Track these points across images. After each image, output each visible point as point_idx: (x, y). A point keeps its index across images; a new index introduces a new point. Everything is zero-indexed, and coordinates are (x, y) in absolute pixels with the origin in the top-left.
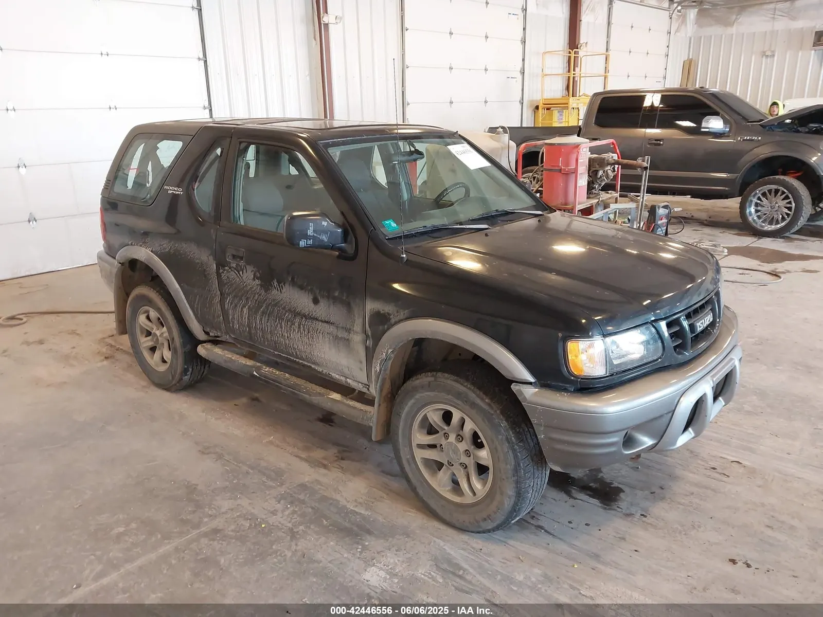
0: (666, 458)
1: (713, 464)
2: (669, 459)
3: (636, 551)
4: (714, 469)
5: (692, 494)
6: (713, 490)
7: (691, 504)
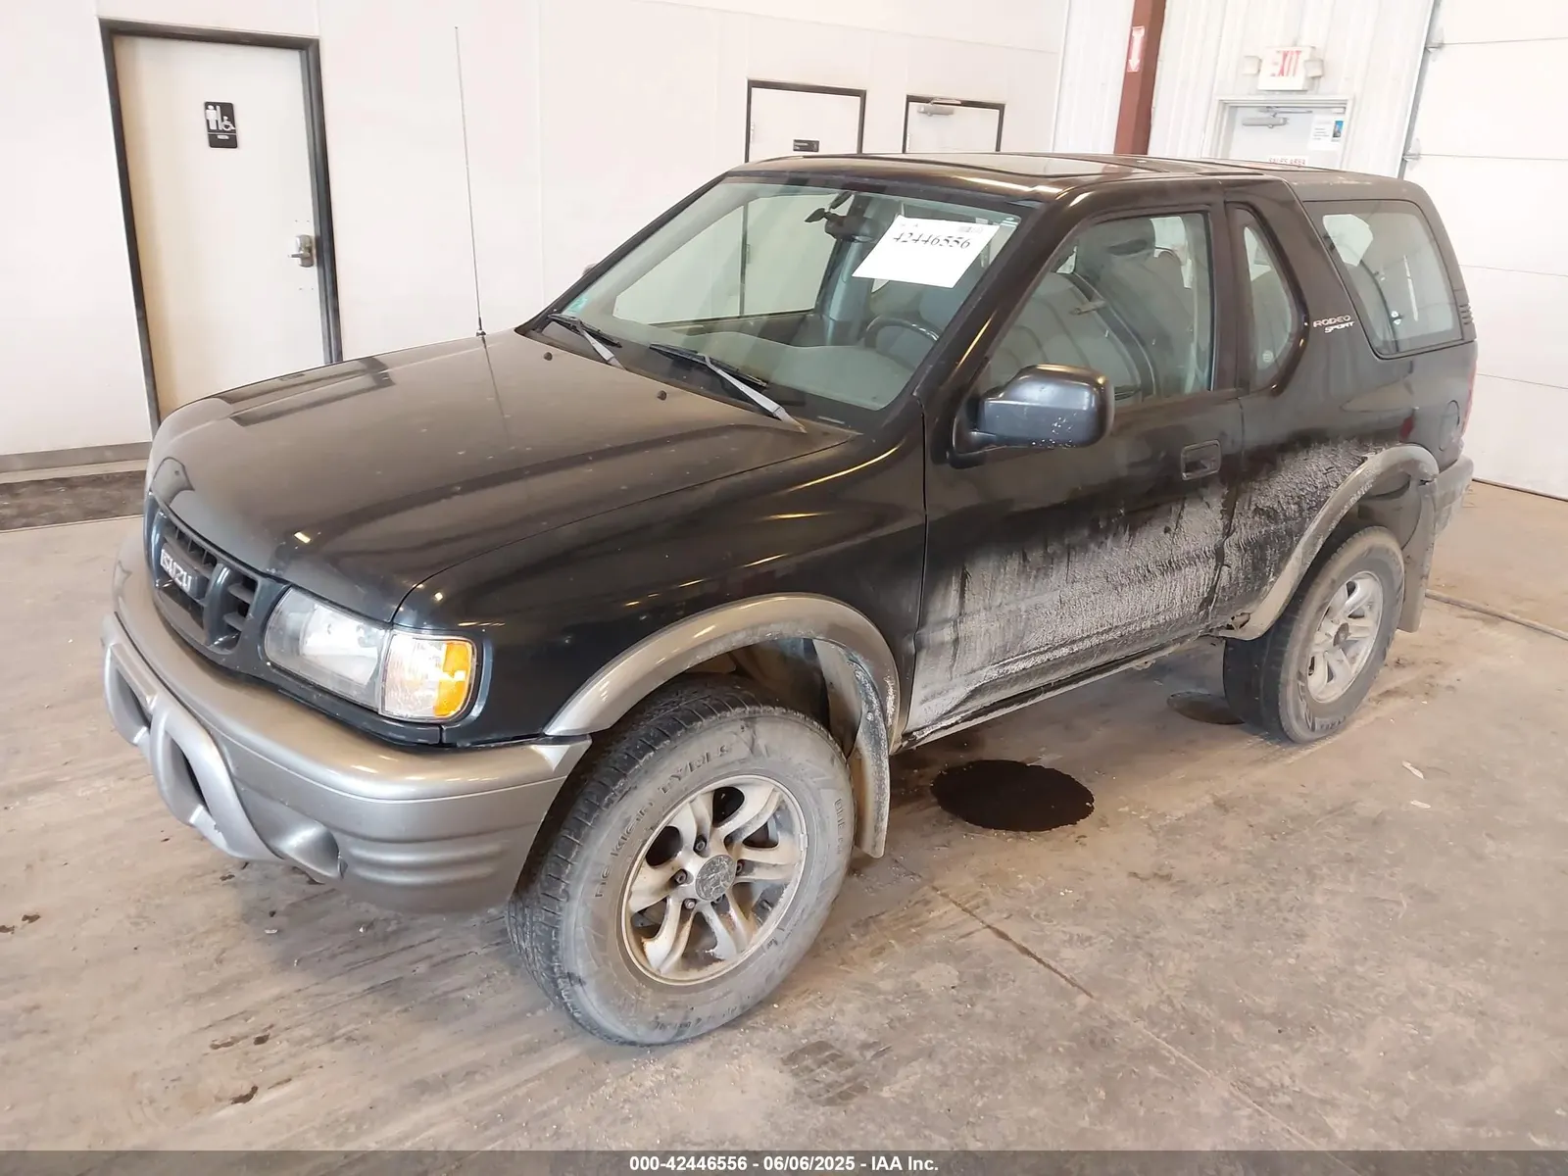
0: (367, 985)
1: (277, 1047)
2: (359, 988)
3: (166, 840)
4: (260, 1041)
5: (219, 961)
6: (198, 997)
7: (194, 944)
